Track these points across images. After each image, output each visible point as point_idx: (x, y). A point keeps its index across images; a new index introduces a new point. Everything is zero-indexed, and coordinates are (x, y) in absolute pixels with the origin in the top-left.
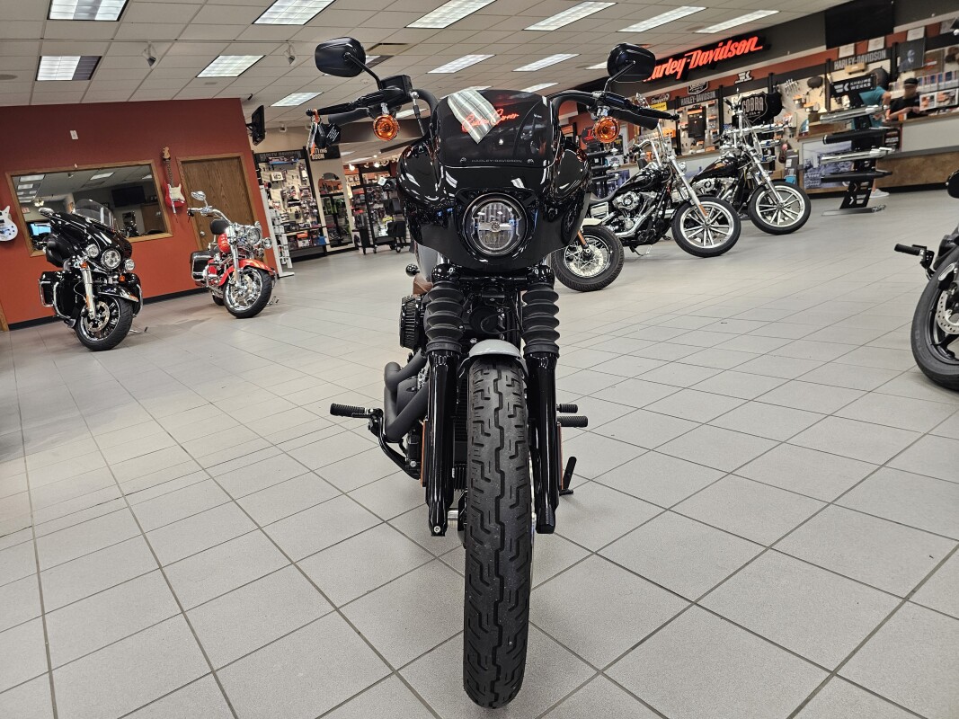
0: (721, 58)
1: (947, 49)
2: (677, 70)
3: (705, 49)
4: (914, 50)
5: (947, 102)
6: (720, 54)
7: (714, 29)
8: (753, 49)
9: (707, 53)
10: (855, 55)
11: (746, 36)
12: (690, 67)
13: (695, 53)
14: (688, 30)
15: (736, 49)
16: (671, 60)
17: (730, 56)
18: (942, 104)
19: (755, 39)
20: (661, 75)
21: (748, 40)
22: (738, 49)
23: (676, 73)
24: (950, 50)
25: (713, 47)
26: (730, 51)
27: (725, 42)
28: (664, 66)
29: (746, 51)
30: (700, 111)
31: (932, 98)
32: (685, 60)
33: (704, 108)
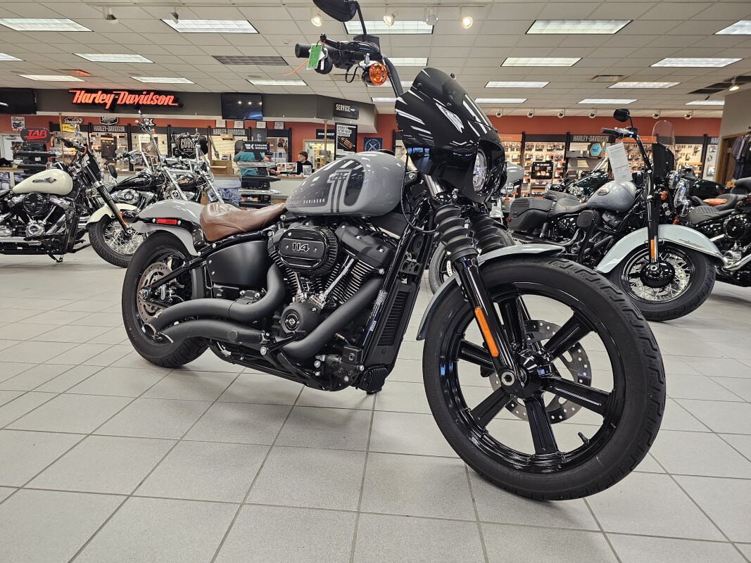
0: (145, 103)
1: (278, 138)
2: (106, 101)
3: (131, 92)
4: (261, 134)
5: (292, 170)
6: (144, 100)
7: (146, 80)
8: (170, 104)
9: (133, 96)
10: (226, 128)
11: (166, 93)
12: (119, 102)
13: (123, 93)
14: (129, 74)
15: (157, 99)
16: (100, 92)
17: (152, 102)
18: (289, 171)
19: (172, 97)
20: (90, 101)
21: (166, 96)
22: (159, 100)
23: (105, 104)
24: (280, 140)
25: (139, 92)
26: (152, 100)
27: (148, 92)
28: (93, 95)
29: (166, 104)
30: (113, 139)
31: (284, 165)
32: (113, 95)
33: (115, 138)
